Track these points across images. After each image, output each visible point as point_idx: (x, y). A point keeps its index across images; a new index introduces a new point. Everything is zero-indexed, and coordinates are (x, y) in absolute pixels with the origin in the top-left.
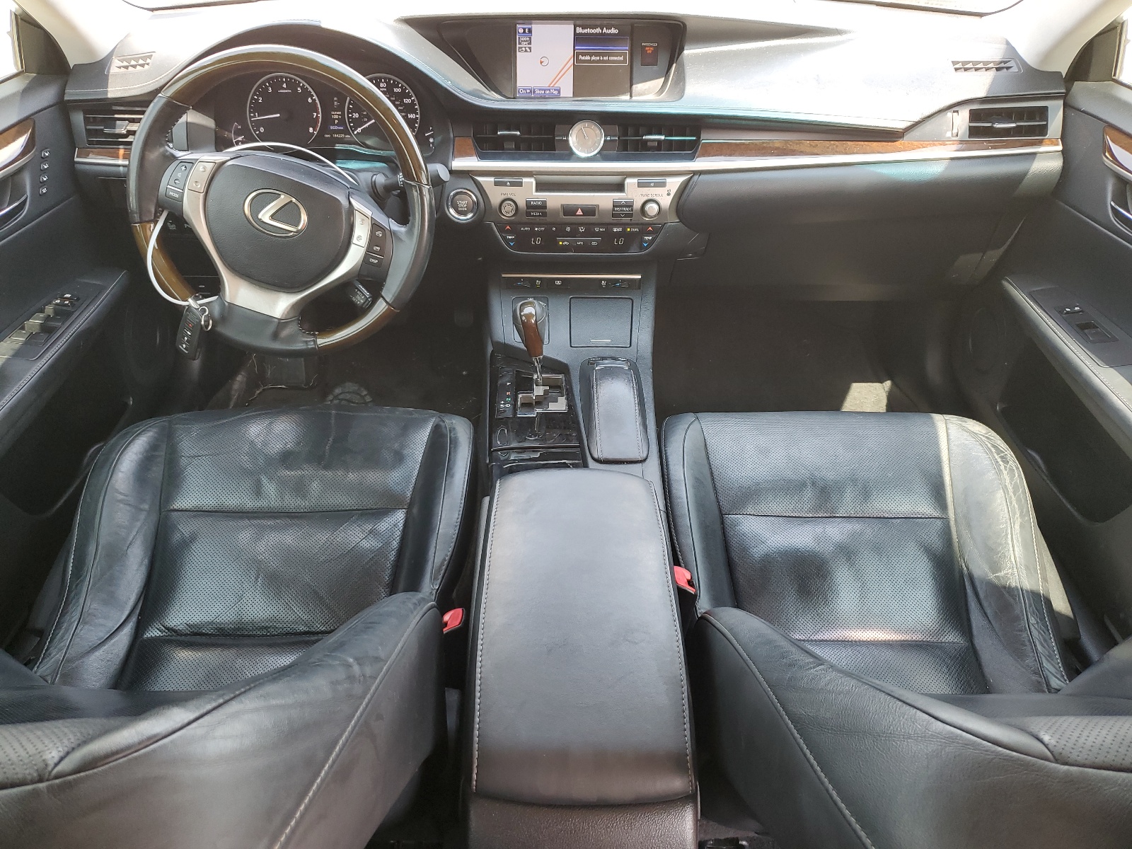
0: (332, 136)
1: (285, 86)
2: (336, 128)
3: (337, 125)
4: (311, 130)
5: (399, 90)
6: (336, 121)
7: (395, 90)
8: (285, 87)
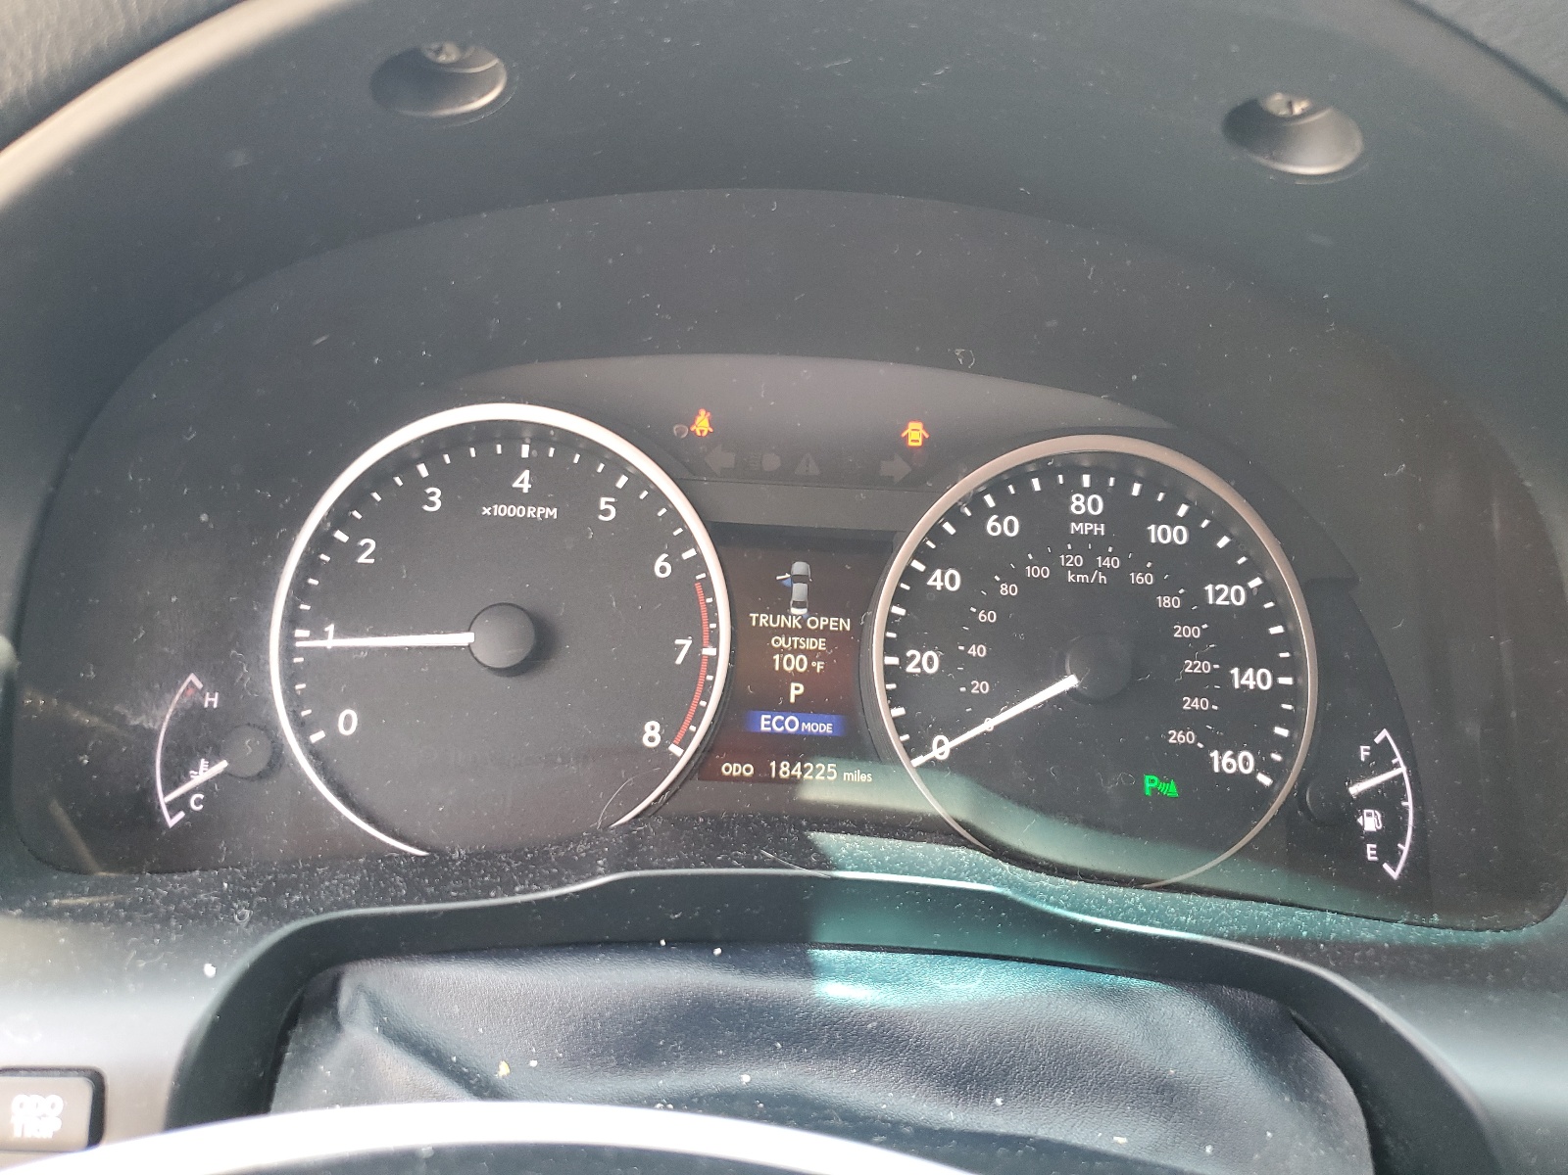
0: (762, 769)
1: (523, 482)
2: (791, 724)
3: (802, 707)
4: (652, 733)
5: (1175, 535)
6: (796, 690)
7: (1157, 533)
8: (526, 487)
